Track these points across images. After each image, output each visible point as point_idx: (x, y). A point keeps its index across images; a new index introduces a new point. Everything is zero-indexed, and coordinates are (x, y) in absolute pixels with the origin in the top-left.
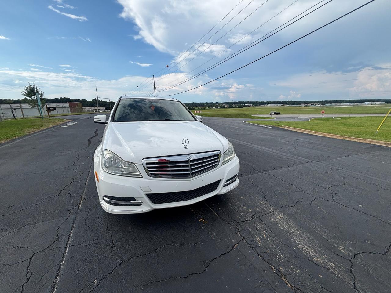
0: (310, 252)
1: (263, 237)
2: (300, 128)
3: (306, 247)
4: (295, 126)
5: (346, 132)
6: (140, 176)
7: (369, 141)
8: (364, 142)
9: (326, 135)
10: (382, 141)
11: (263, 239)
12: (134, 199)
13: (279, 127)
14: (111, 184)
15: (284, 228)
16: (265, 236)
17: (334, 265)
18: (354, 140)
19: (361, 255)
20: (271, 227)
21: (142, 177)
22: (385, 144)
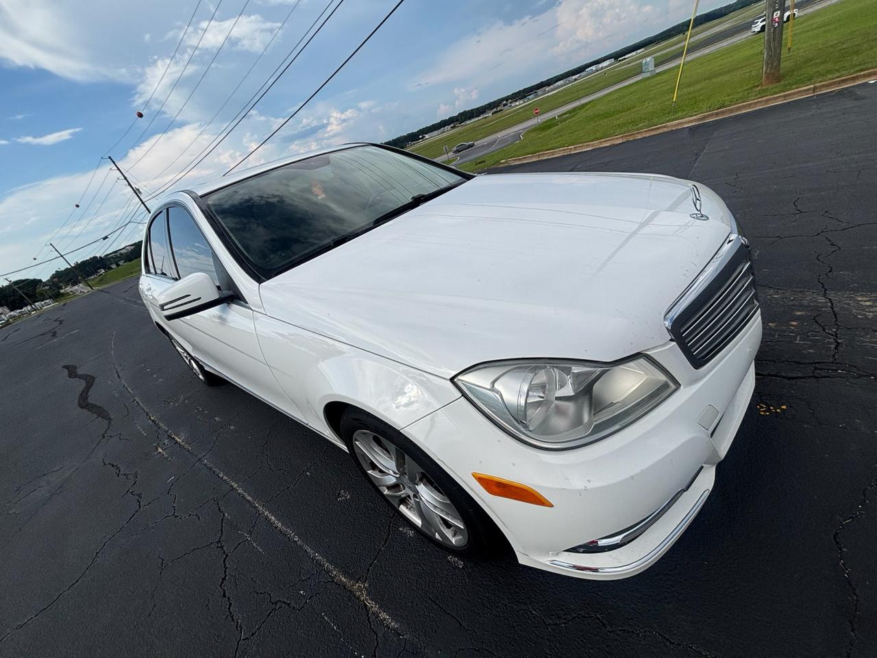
2: (541, 151)
4: (528, 151)
7: (673, 125)
8: (665, 130)
9: (596, 144)
10: (691, 116)
13: (495, 166)
22: (699, 119)
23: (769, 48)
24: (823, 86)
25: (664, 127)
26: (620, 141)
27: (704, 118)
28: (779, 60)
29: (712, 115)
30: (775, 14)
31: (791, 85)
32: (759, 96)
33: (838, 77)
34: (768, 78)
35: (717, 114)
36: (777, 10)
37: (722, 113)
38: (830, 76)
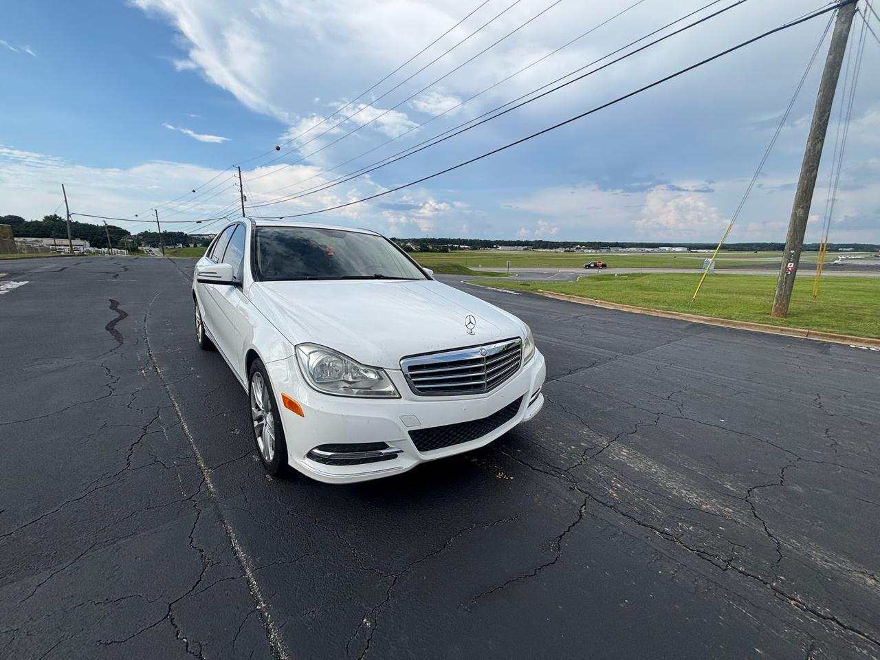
0: (693, 498)
1: (617, 487)
2: (573, 294)
3: (684, 492)
4: (563, 290)
5: (649, 301)
6: (396, 395)
7: (684, 316)
8: (678, 318)
9: (619, 307)
10: (702, 315)
11: (618, 491)
12: (384, 446)
13: (533, 292)
14: (342, 416)
15: (640, 469)
16: (619, 485)
17: (731, 511)
18: (663, 315)
19: (755, 490)
20: (620, 469)
21: (400, 397)
22: (706, 320)
23: (781, 289)
24: (816, 334)
25: (678, 315)
26: (639, 312)
27: (711, 321)
28: (788, 301)
29: (719, 321)
30: (789, 264)
31: (790, 323)
32: (761, 322)
33: (830, 332)
34: (776, 311)
35: (722, 322)
36: (792, 262)
37: (728, 323)
38: (825, 329)
